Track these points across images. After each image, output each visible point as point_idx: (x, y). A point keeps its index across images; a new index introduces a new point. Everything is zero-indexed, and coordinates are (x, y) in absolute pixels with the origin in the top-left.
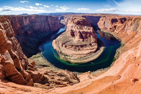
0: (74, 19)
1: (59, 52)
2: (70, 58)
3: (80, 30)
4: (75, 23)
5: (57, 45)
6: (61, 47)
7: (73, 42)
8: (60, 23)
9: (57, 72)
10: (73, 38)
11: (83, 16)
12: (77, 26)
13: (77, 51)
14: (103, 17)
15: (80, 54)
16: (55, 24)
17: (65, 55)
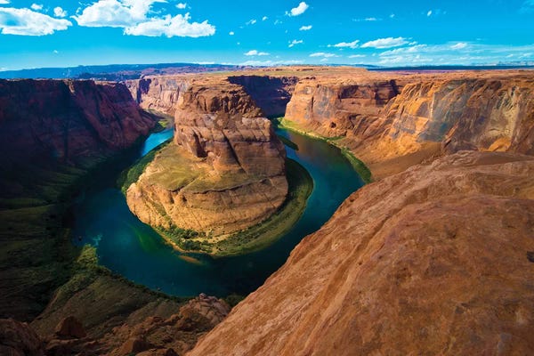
0: (201, 89)
1: (163, 229)
2: (206, 243)
3: (226, 131)
4: (203, 106)
5: (148, 203)
6: (166, 207)
7: (206, 180)
8: (142, 112)
9: (178, 318)
10: (204, 165)
11: (232, 80)
12: (213, 118)
13: (226, 210)
14: (308, 78)
15: (237, 219)
16: (118, 119)
17: (188, 231)
